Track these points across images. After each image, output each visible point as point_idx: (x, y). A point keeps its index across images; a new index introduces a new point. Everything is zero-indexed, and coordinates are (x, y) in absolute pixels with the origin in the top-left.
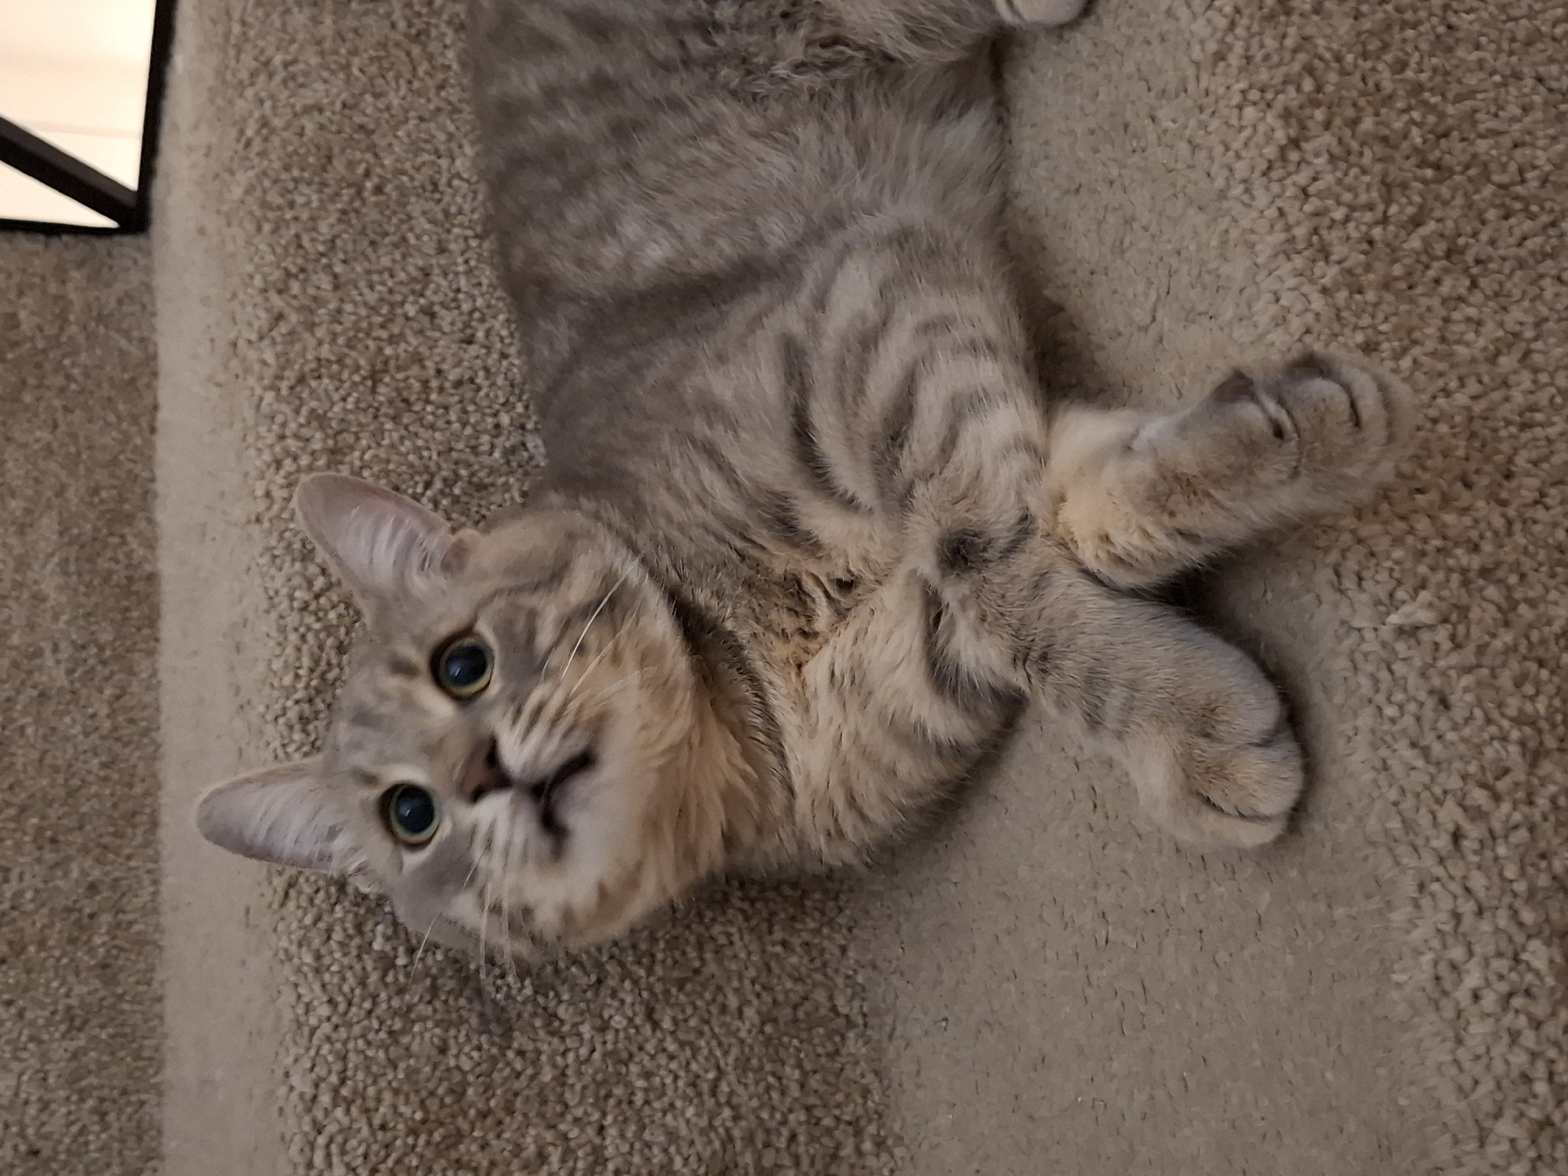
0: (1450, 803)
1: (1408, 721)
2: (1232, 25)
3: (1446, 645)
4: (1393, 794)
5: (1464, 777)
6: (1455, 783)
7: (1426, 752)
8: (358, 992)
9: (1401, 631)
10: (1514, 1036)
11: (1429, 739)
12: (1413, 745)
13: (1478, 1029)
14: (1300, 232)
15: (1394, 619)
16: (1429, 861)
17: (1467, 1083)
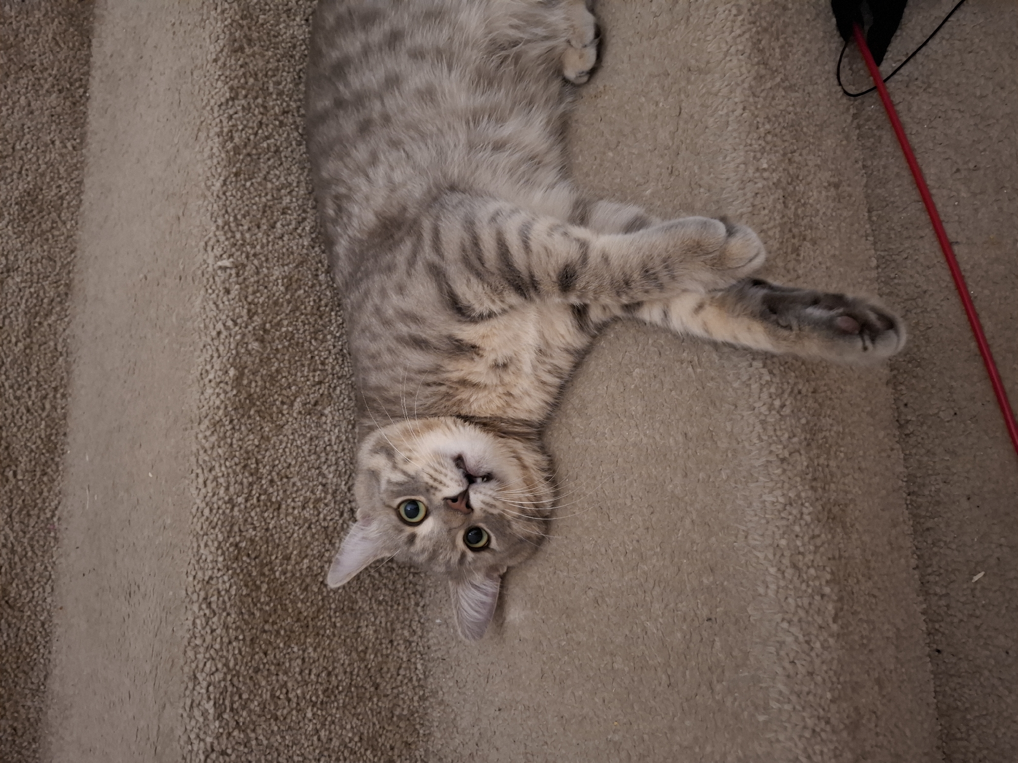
0: (220, 323)
1: (214, 296)
2: (222, 51)
3: (234, 275)
4: (204, 317)
5: (228, 316)
6: (224, 317)
7: (217, 306)
9: (220, 267)
10: (218, 395)
11: (219, 302)
12: (215, 303)
13: (209, 391)
14: (225, 130)
15: (220, 263)
16: (209, 340)
17: (201, 406)
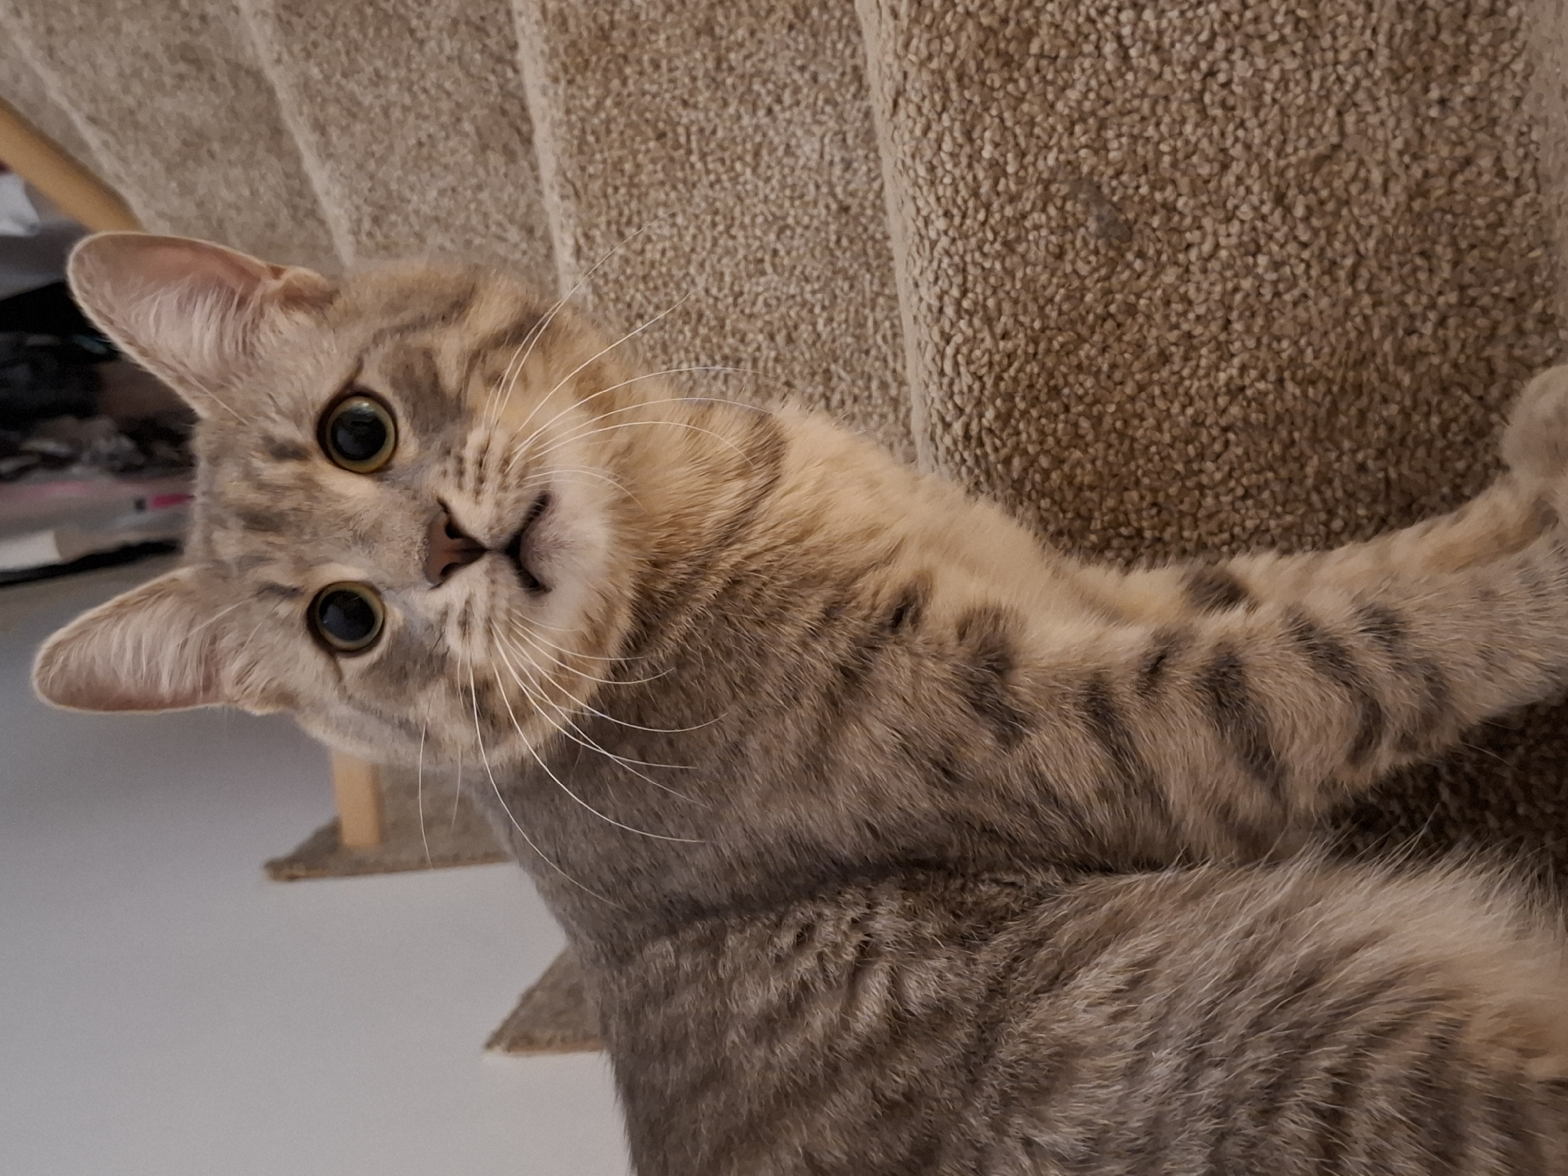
8: (971, 204)
